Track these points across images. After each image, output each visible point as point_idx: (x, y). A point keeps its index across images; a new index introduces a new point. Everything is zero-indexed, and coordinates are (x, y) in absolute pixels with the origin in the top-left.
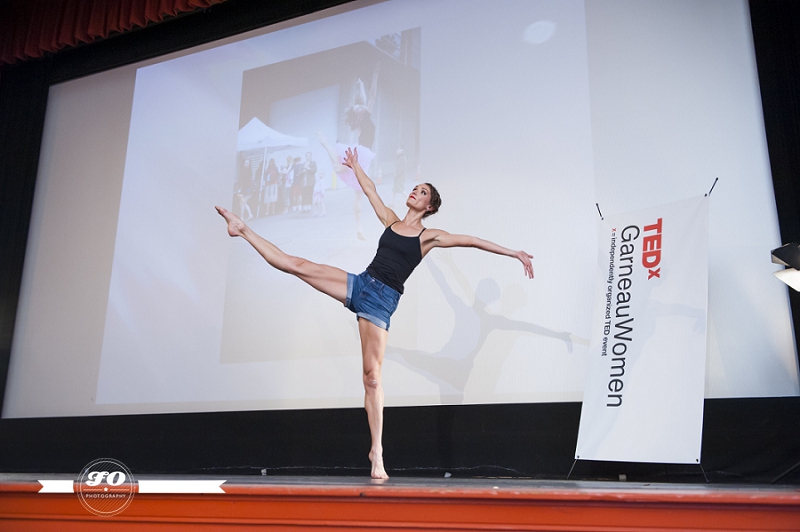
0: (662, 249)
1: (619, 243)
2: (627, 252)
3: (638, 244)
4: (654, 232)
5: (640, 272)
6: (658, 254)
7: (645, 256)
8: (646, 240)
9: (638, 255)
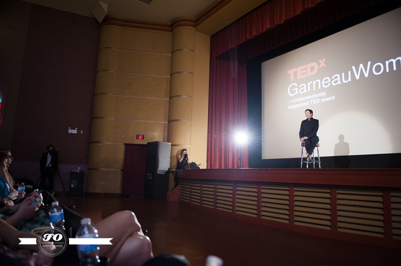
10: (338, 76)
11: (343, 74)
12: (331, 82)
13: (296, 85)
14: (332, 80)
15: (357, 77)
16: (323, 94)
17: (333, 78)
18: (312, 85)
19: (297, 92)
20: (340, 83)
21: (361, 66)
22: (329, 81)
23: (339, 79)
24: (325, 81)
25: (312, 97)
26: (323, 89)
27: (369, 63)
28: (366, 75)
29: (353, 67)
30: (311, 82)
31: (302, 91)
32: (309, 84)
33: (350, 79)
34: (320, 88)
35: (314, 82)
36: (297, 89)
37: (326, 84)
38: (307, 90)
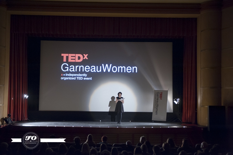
0: (162, 96)
1: (157, 94)
2: (158, 96)
3: (159, 95)
4: (161, 94)
5: (159, 99)
6: (162, 97)
7: (160, 97)
8: (160, 94)
9: (159, 96)
10: (95, 67)
11: (97, 67)
12: (90, 70)
13: (68, 65)
14: (91, 68)
15: (104, 71)
16: (85, 75)
17: (91, 67)
18: (78, 68)
19: (67, 70)
20: (95, 71)
21: (107, 65)
22: (89, 68)
23: (95, 69)
24: (86, 68)
25: (78, 75)
26: (85, 72)
27: (111, 65)
28: (109, 71)
29: (103, 65)
30: (78, 66)
31: (71, 70)
32: (76, 67)
33: (100, 71)
34: (83, 71)
35: (80, 67)
36: (68, 68)
37: (87, 70)
38: (75, 70)
